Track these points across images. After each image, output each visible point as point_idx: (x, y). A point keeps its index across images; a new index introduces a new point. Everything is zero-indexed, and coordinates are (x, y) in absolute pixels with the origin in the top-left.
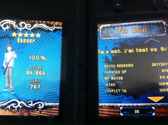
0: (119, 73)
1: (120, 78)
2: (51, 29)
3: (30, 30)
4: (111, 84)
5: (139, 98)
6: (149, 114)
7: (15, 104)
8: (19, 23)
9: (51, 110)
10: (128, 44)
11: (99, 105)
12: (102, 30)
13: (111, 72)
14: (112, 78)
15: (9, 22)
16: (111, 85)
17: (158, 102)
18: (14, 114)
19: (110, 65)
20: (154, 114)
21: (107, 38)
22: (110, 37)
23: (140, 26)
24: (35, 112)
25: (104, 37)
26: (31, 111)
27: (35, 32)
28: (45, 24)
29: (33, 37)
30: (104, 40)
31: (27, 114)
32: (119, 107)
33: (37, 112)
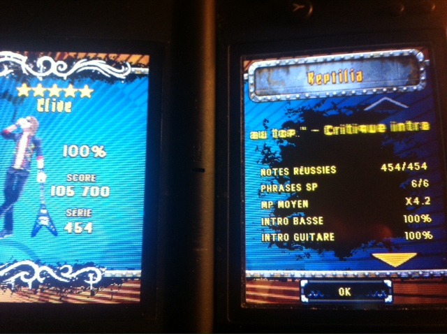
0: (300, 189)
1: (302, 202)
2: (121, 74)
3: (65, 78)
4: (278, 219)
5: (351, 255)
6: (377, 297)
7: (28, 274)
8: (37, 60)
9: (119, 288)
10: (324, 112)
11: (245, 274)
12: (255, 75)
13: (279, 187)
14: (279, 202)
15: (9, 57)
16: (278, 221)
17: (399, 268)
18: (25, 300)
19: (275, 169)
20: (389, 299)
21: (269, 98)
22: (275, 93)
23: (355, 63)
24: (78, 294)
25: (260, 95)
26: (69, 291)
27: (76, 82)
28: (104, 60)
29: (74, 96)
30: (260, 102)
31: (58, 298)
32: (297, 280)
33: (83, 293)
